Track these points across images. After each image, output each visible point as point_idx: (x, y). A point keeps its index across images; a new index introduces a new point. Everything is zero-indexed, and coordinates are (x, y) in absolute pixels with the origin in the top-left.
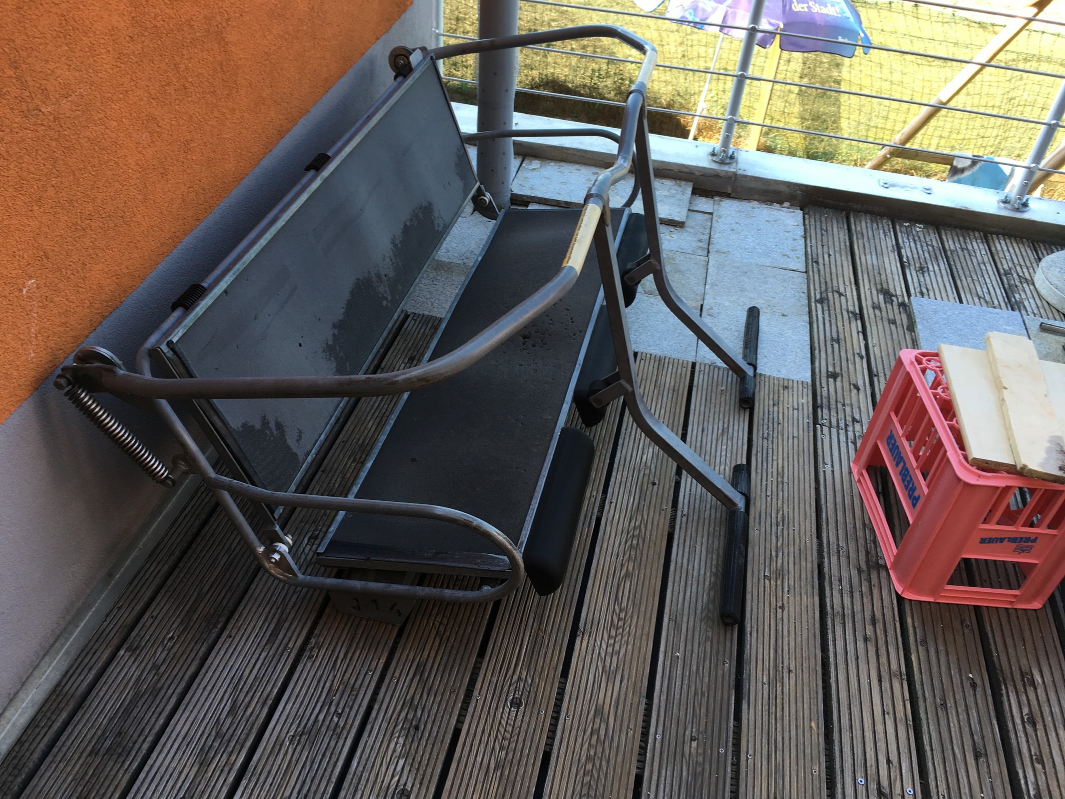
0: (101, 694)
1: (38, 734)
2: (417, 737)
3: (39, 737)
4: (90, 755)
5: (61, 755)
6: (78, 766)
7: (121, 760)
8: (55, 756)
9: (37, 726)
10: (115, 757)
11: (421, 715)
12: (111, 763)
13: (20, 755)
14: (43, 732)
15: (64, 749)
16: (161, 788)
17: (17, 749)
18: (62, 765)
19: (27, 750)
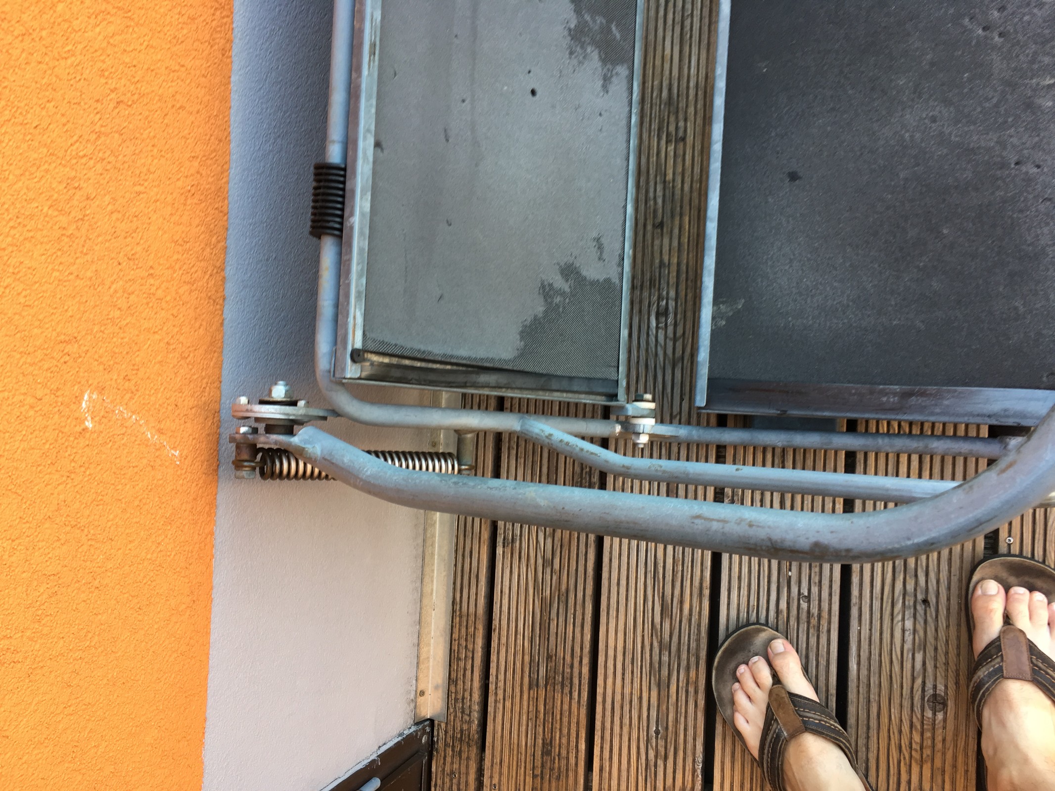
0: (505, 608)
1: (465, 670)
2: (931, 616)
3: (469, 673)
4: (530, 688)
5: (500, 693)
6: (525, 703)
7: (567, 690)
8: (496, 694)
9: (459, 659)
10: (558, 687)
11: (927, 582)
12: (558, 696)
13: (460, 696)
14: (469, 667)
15: (501, 684)
16: (626, 721)
17: (453, 689)
18: (508, 704)
19: (464, 690)
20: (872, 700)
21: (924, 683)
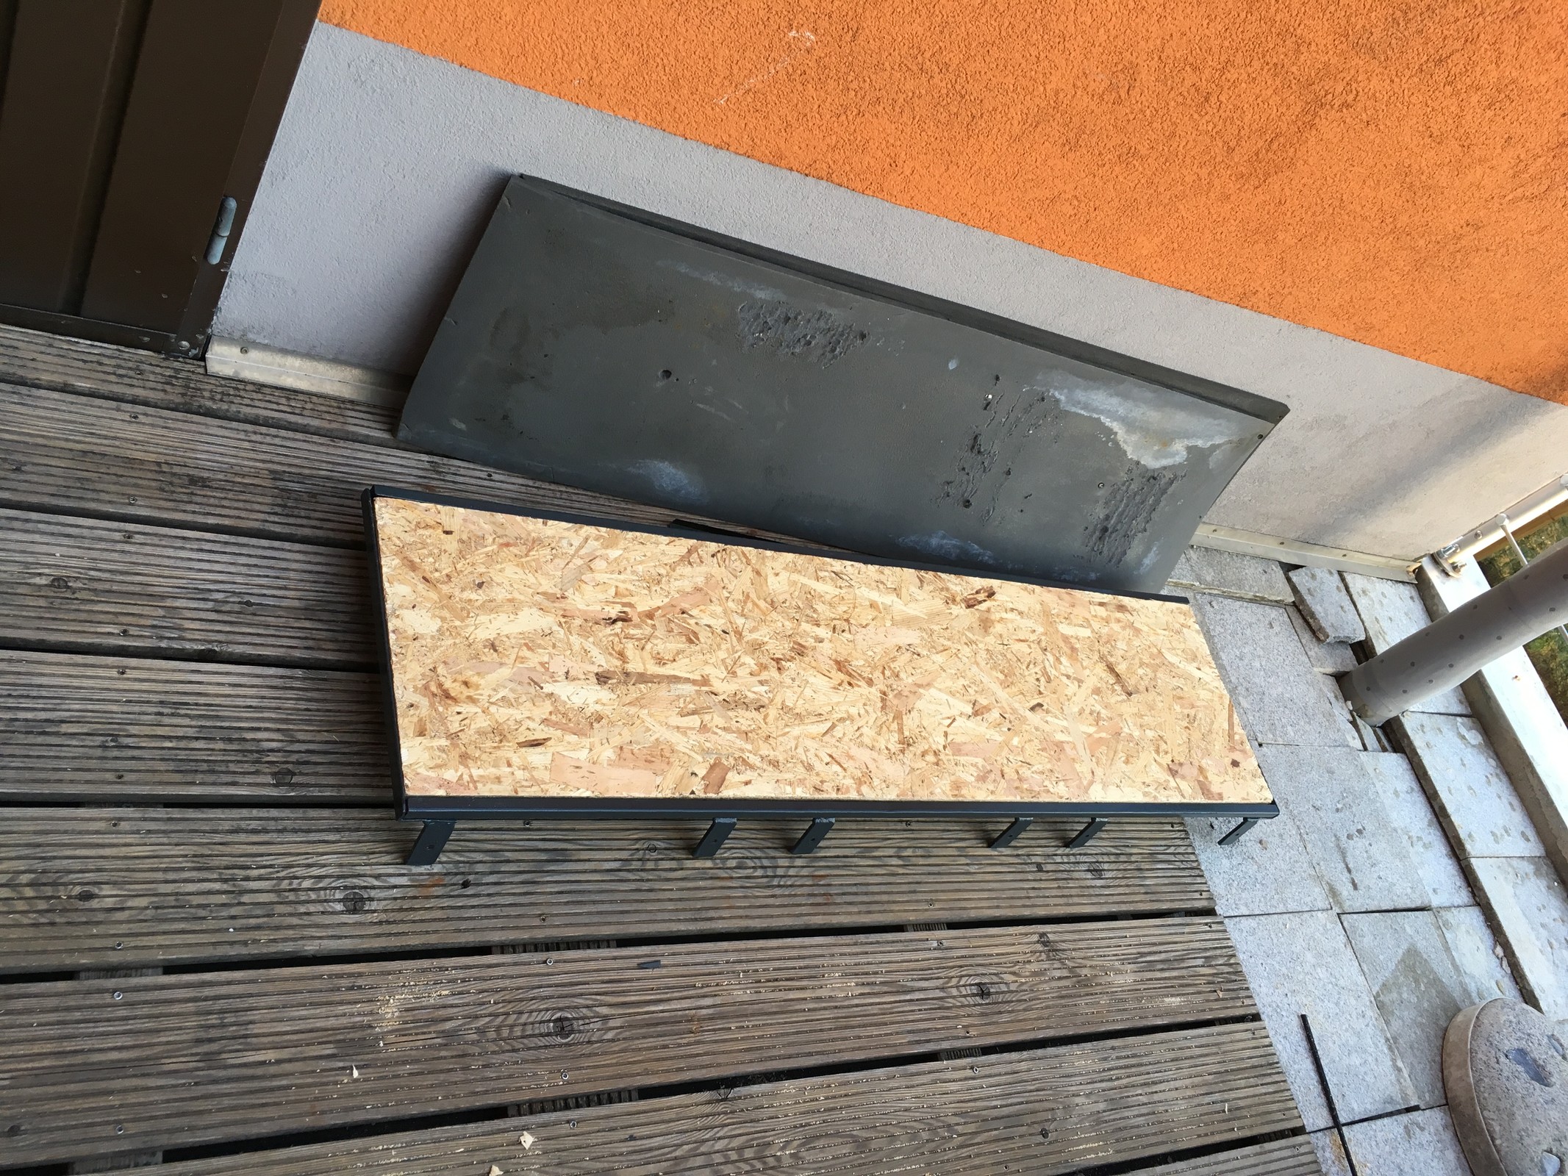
0: (360, 455)
1: (278, 404)
2: (452, 891)
3: (275, 407)
4: (271, 472)
5: (258, 438)
6: (251, 463)
7: (278, 510)
8: (255, 433)
9: (288, 399)
10: (279, 501)
11: (488, 884)
12: (269, 500)
13: (242, 393)
14: (282, 408)
15: (268, 440)
16: (255, 571)
17: (249, 387)
18: (246, 445)
19: (252, 399)
20: (342, 834)
21: (373, 888)
